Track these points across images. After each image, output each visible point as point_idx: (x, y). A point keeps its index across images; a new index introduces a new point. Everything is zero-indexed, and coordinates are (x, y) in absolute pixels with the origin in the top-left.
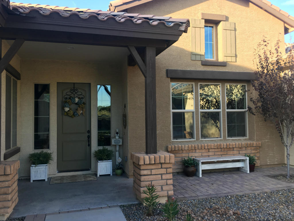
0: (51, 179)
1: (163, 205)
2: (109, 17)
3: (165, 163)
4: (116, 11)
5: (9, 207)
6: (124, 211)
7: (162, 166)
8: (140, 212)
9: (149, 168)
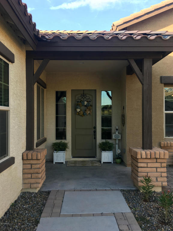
0: (68, 163)
1: (158, 194)
2: (113, 36)
3: (159, 158)
4: (117, 30)
5: (39, 183)
6: (124, 194)
7: (157, 161)
8: (137, 197)
9: (145, 162)
